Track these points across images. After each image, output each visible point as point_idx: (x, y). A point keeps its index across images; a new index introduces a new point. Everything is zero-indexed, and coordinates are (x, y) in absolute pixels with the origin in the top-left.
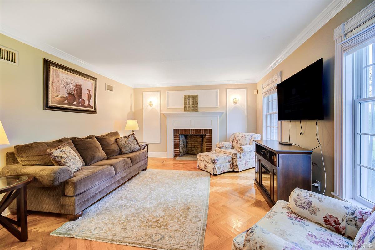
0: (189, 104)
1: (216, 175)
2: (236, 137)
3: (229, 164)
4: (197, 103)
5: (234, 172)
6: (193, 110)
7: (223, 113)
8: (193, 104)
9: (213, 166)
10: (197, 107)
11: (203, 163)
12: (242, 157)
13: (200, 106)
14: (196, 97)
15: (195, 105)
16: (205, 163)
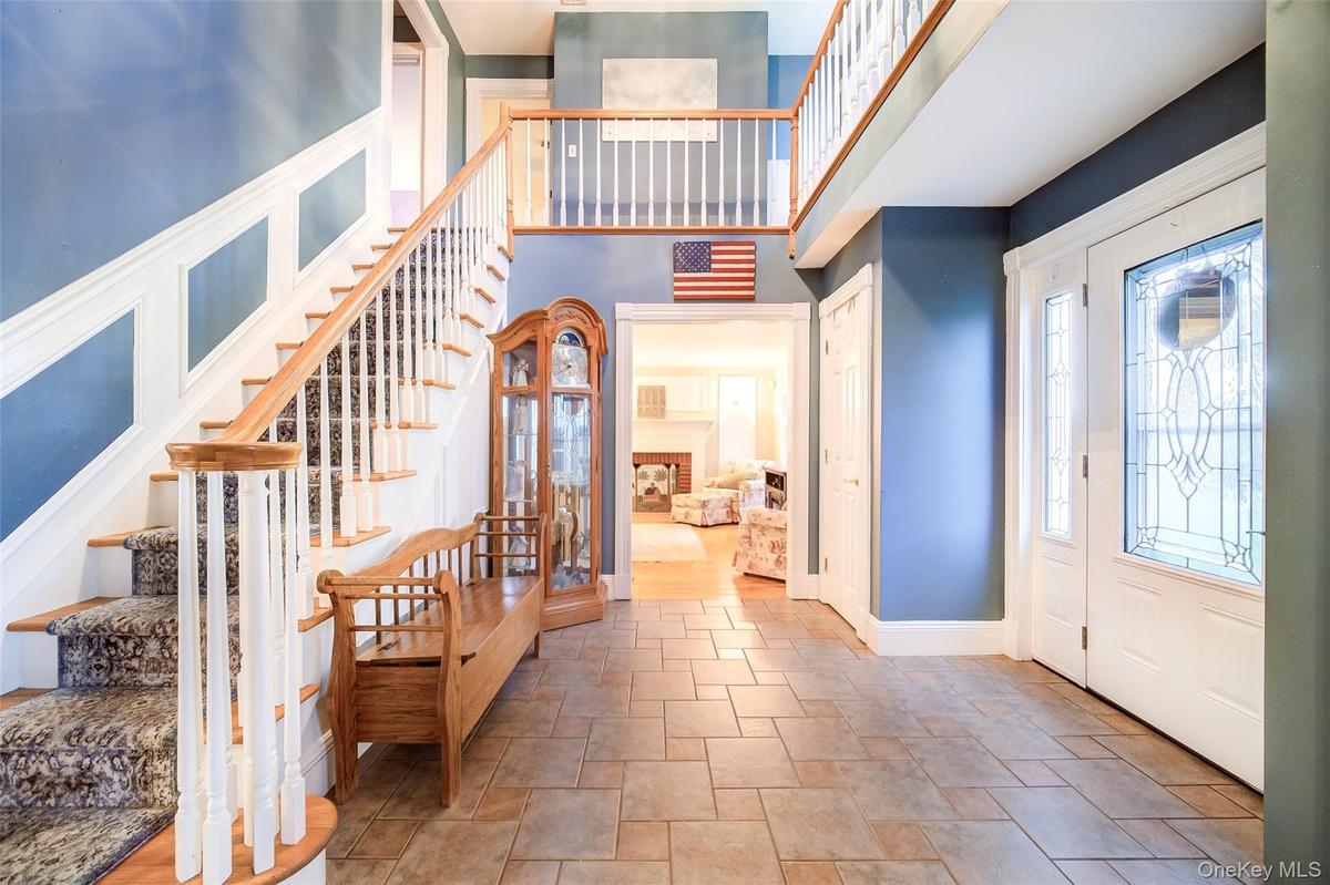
0: (648, 403)
1: (707, 526)
2: (736, 467)
3: (725, 510)
4: (663, 402)
5: (733, 523)
6: (655, 416)
7: (712, 422)
8: (655, 403)
9: (701, 511)
10: (663, 409)
11: (683, 511)
12: (747, 500)
13: (669, 407)
14: (662, 390)
15: (659, 406)
16: (687, 509)
